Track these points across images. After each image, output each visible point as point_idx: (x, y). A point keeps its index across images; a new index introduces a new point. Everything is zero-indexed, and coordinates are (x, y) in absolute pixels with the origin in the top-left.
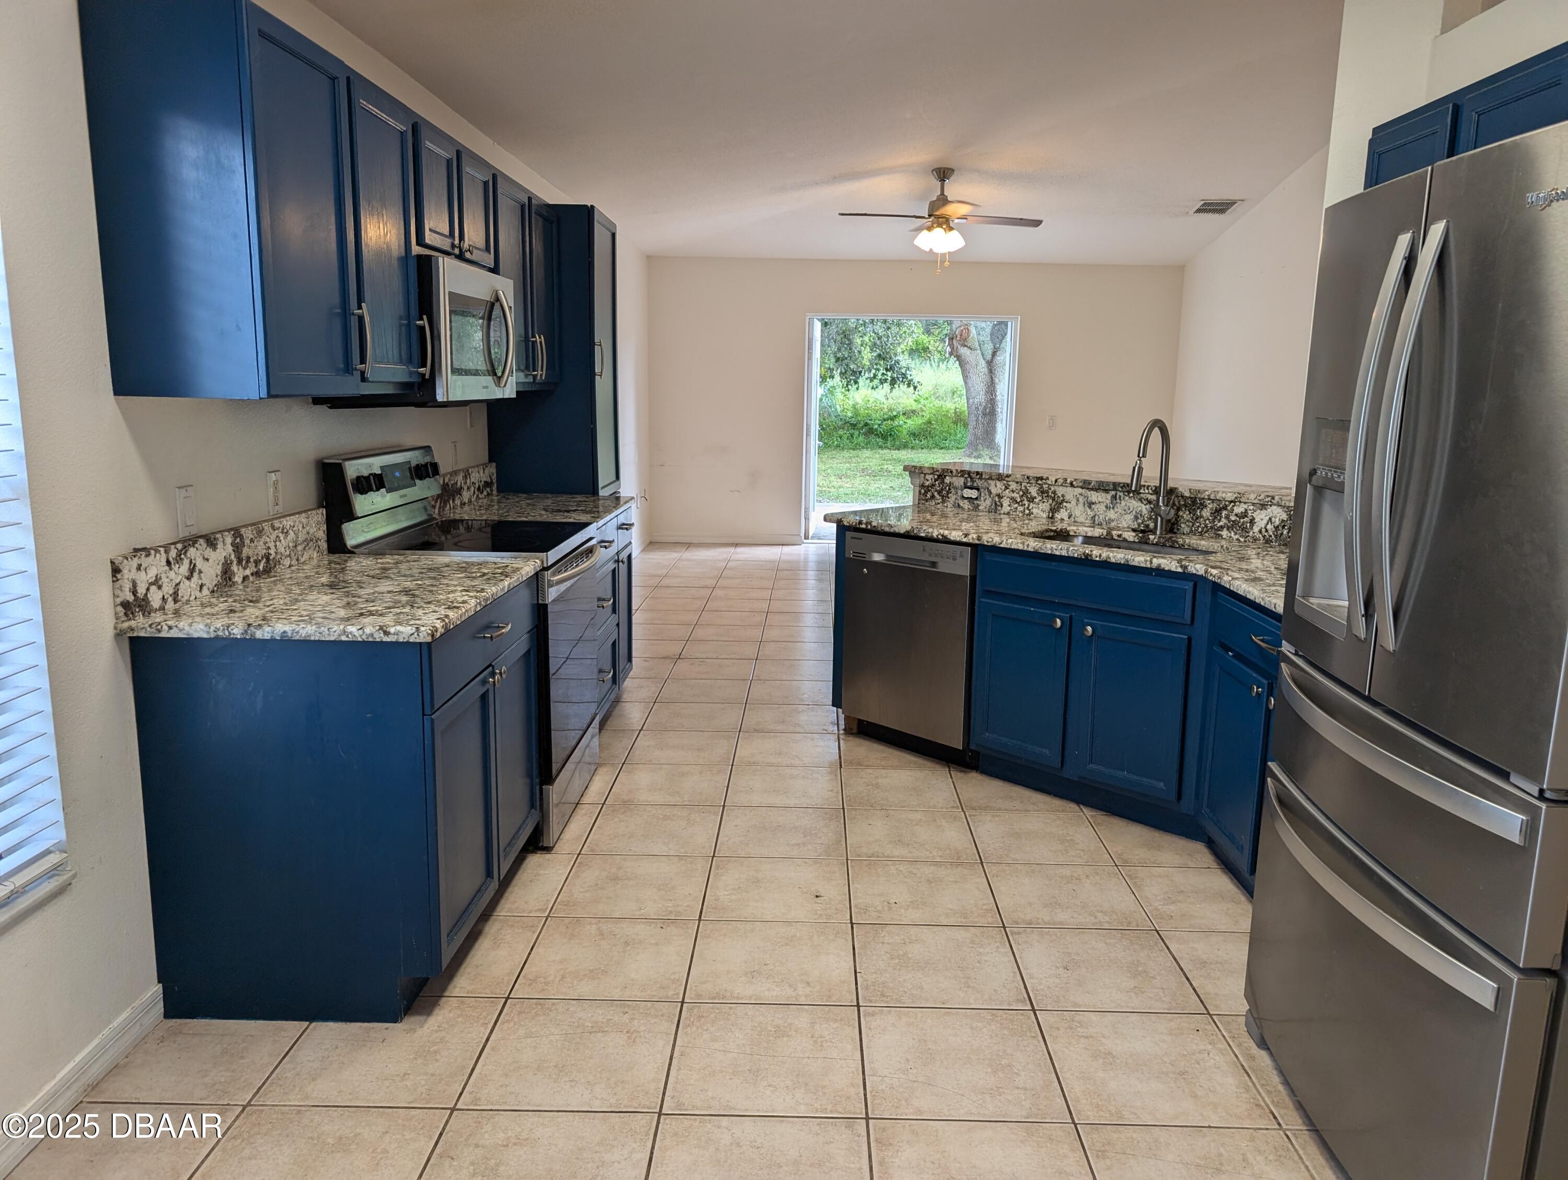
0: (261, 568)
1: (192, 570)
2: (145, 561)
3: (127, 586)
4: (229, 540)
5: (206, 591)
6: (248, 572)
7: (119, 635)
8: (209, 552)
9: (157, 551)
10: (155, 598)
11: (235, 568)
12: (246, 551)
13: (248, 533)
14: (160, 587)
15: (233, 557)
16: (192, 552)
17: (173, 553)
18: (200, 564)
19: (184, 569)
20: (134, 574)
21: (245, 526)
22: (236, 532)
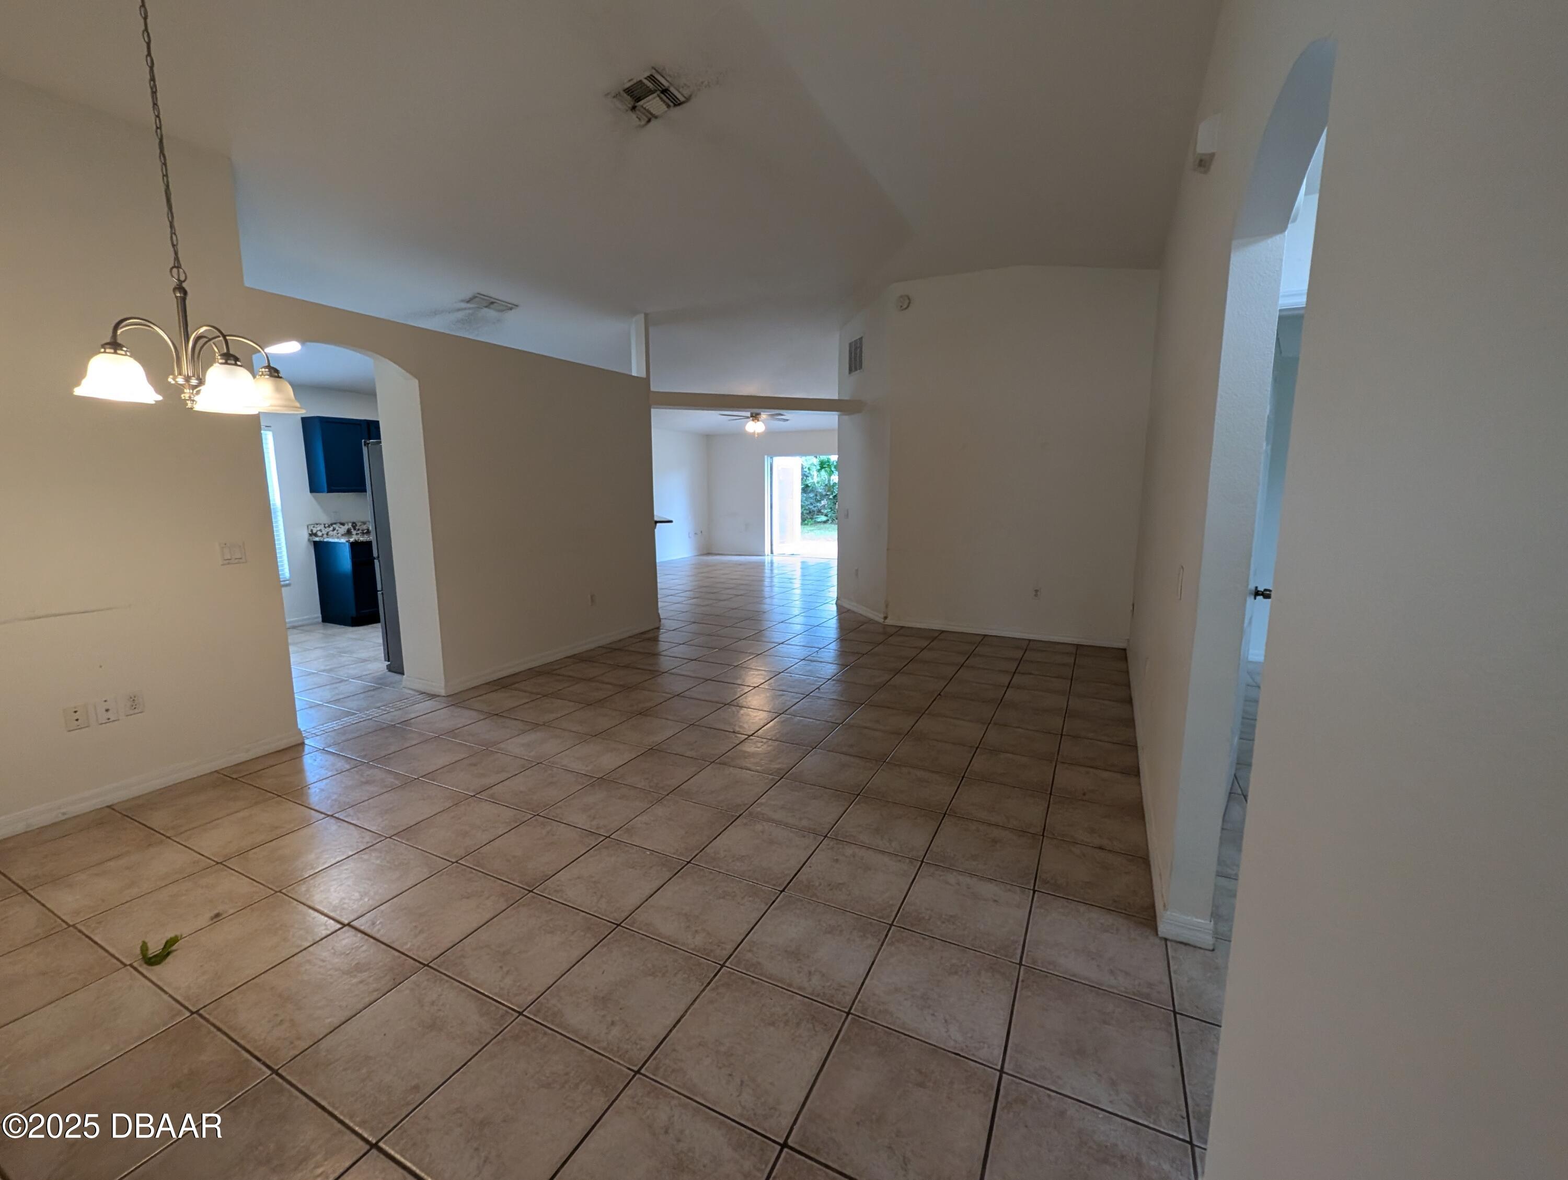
0: (365, 531)
1: (334, 529)
2: (316, 526)
3: (310, 530)
4: (350, 524)
5: (339, 535)
6: (359, 532)
7: (309, 540)
8: (341, 526)
9: (320, 524)
10: (320, 534)
11: (352, 530)
12: (357, 528)
13: (358, 524)
14: (321, 532)
15: (352, 528)
16: (334, 526)
17: (327, 525)
18: (337, 528)
19: (331, 528)
20: (312, 528)
21: (359, 522)
22: (353, 523)
